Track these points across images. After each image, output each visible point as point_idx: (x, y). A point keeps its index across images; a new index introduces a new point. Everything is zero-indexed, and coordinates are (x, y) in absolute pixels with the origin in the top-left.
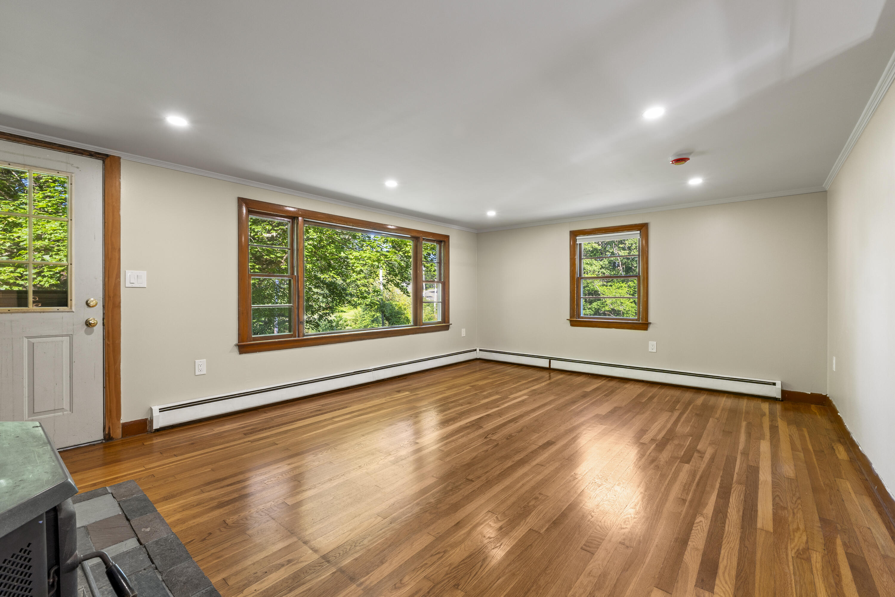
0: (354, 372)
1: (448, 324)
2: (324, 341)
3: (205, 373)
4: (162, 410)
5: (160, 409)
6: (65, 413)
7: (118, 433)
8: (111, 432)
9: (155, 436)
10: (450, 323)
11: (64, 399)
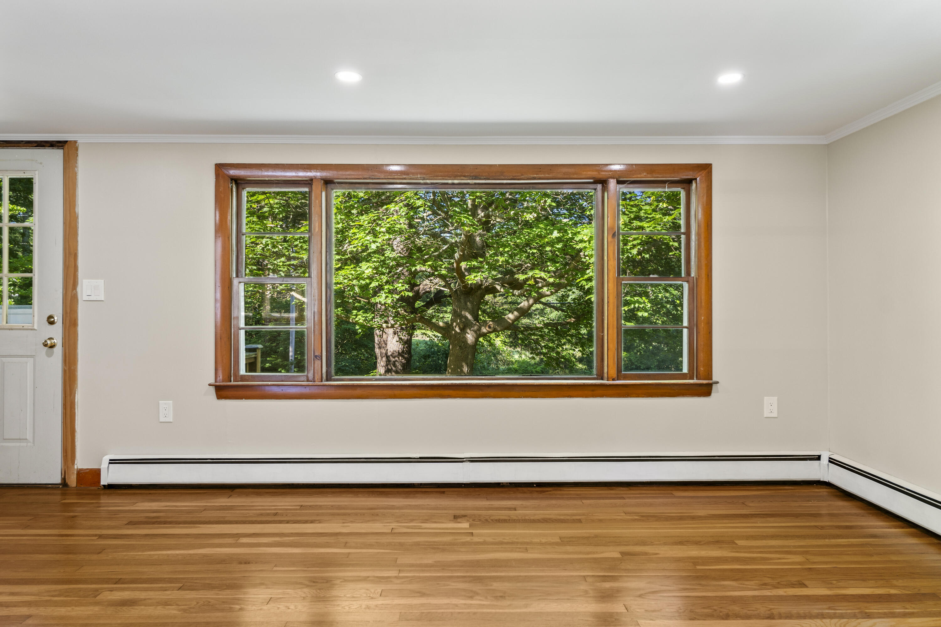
0: (421, 458)
1: (710, 382)
2: (358, 392)
3: (171, 421)
4: (113, 462)
5: (110, 460)
6: (29, 444)
7: (72, 481)
8: (66, 477)
9: (104, 494)
10: (715, 379)
11: (28, 428)
